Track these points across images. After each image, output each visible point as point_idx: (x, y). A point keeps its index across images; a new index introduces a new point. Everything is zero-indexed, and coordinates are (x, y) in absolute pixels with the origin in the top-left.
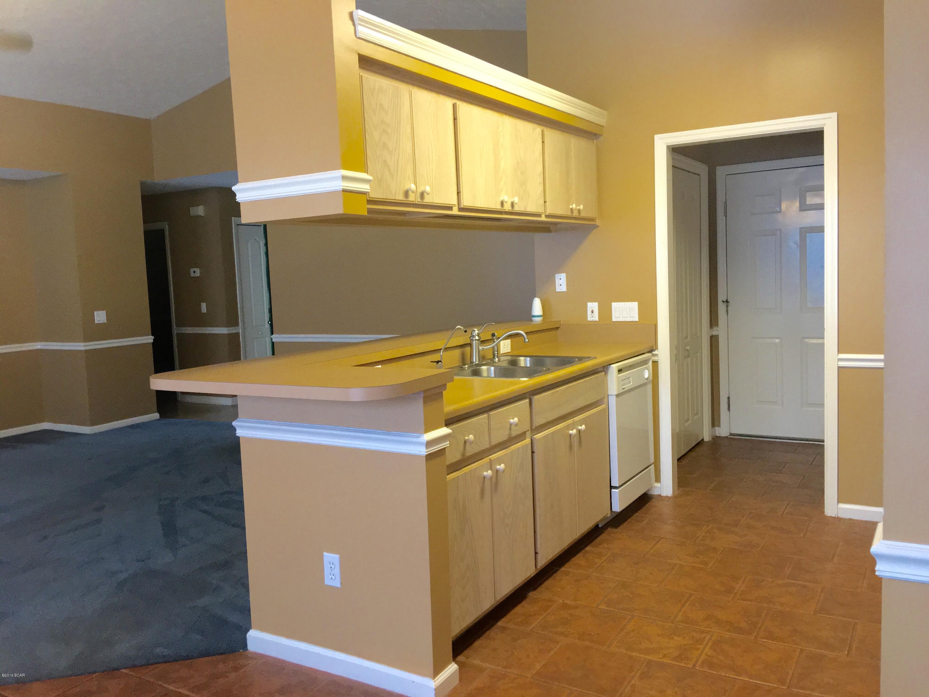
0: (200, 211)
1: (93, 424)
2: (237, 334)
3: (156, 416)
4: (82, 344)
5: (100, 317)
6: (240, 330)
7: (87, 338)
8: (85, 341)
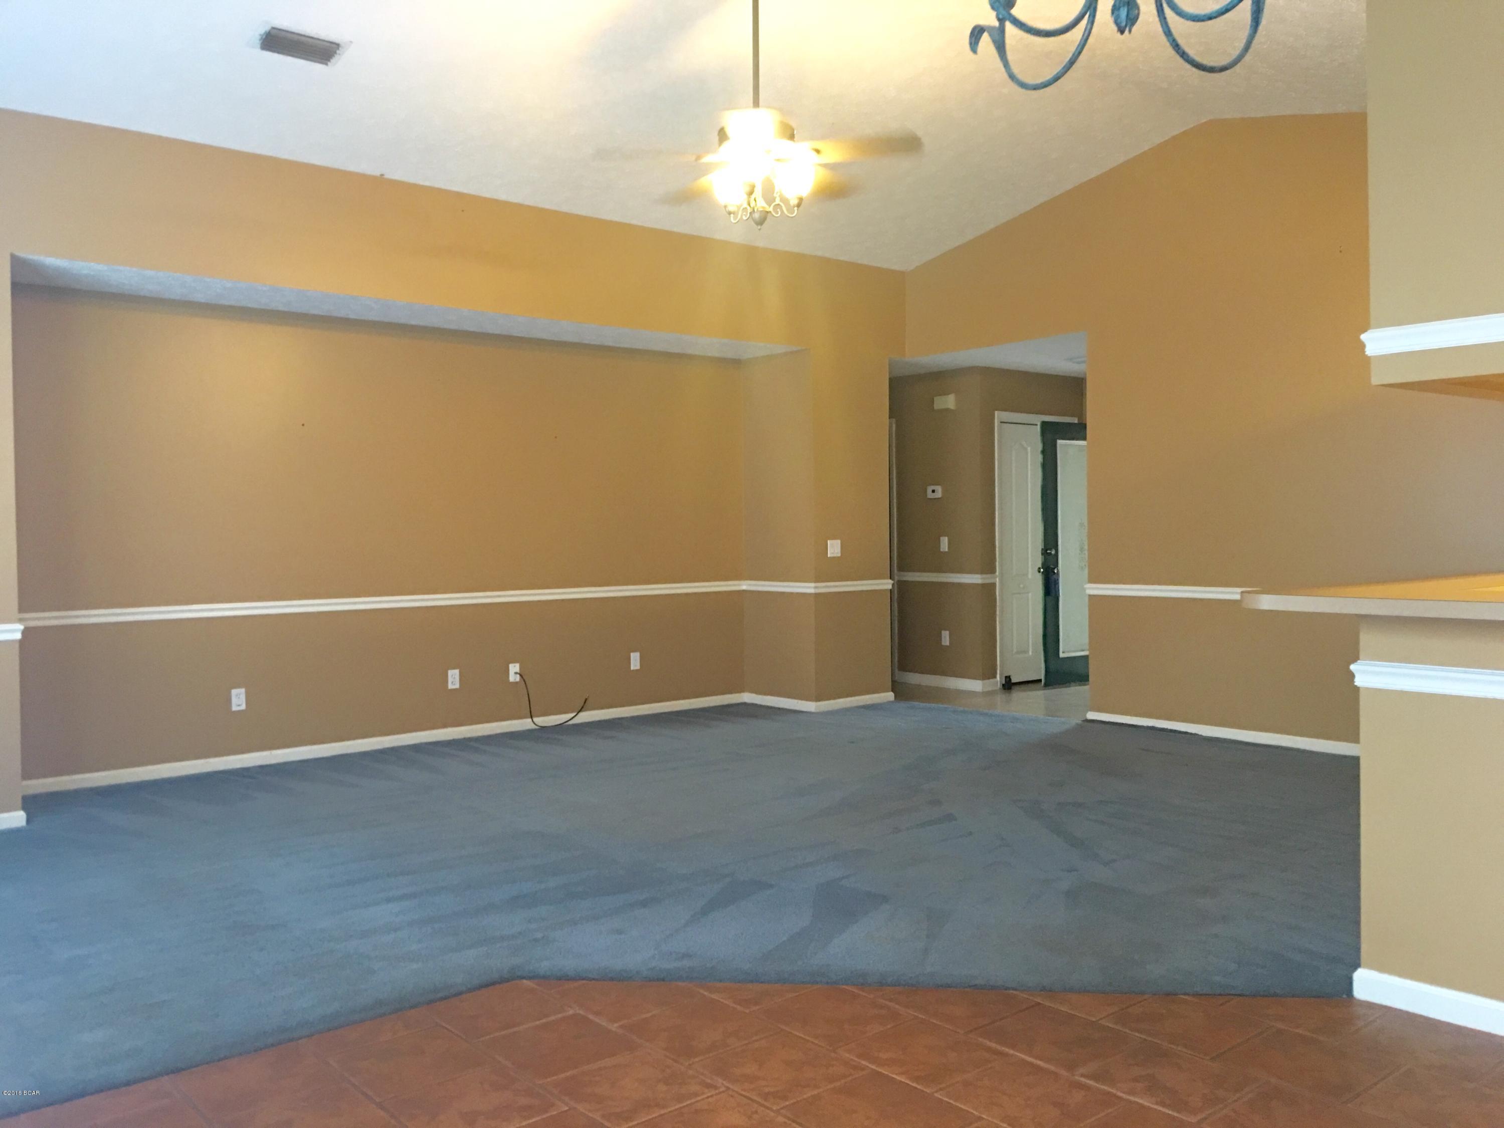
0: (949, 402)
1: (818, 699)
2: (994, 585)
3: (890, 696)
4: (813, 585)
5: (834, 548)
6: (997, 579)
7: (818, 579)
8: (816, 582)
